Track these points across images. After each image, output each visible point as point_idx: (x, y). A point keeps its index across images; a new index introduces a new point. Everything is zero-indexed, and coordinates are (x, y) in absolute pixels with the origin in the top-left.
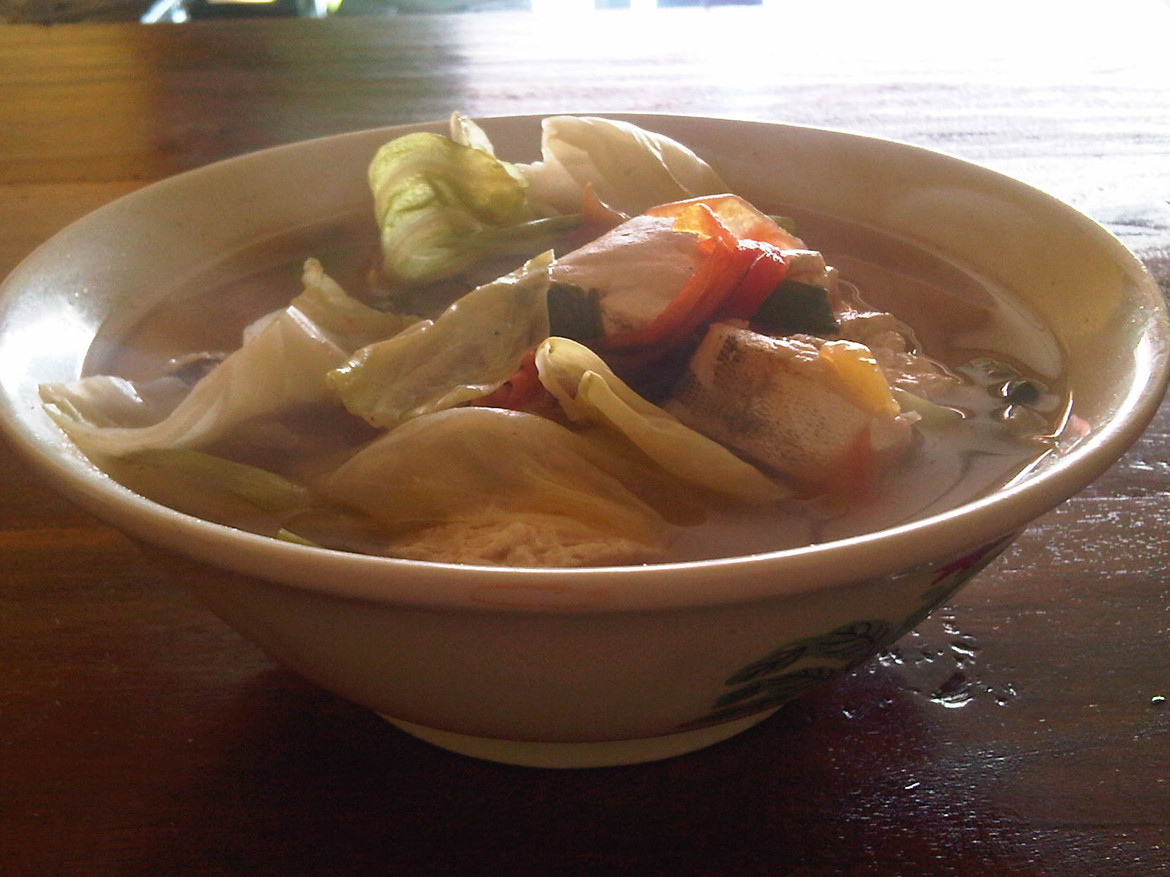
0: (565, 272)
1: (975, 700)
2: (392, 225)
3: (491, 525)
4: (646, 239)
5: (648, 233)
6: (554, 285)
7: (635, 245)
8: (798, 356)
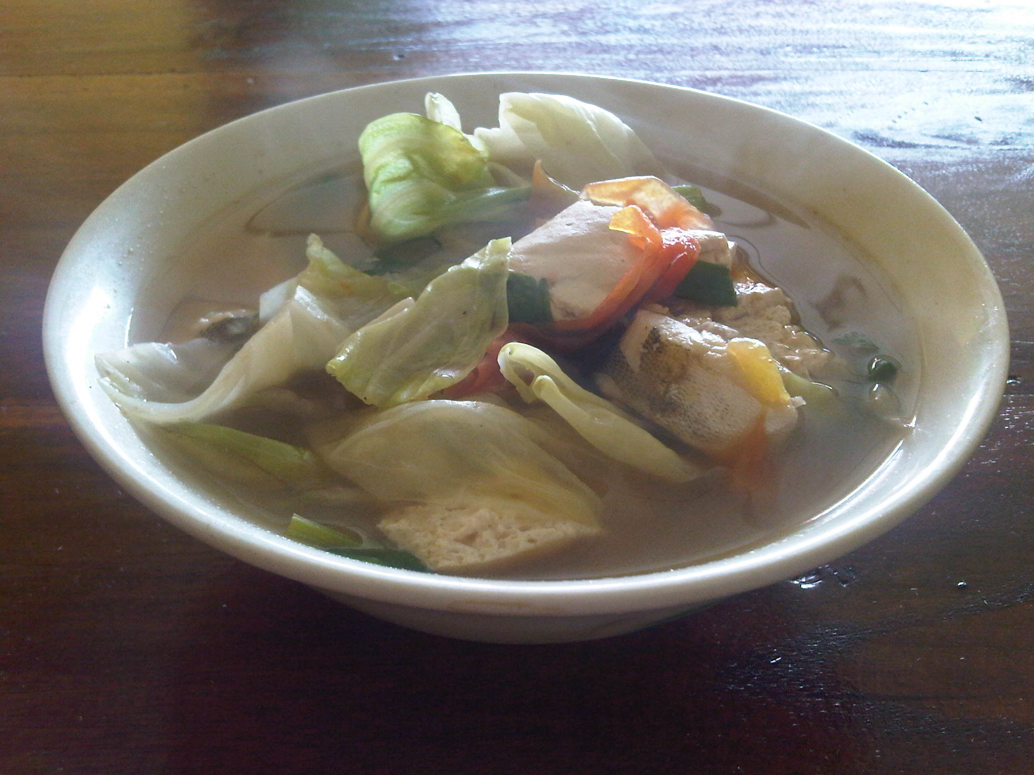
0: (520, 261)
1: (824, 582)
2: (378, 192)
3: (462, 508)
4: (586, 230)
5: (588, 223)
6: (512, 275)
7: (578, 237)
8: (709, 353)
